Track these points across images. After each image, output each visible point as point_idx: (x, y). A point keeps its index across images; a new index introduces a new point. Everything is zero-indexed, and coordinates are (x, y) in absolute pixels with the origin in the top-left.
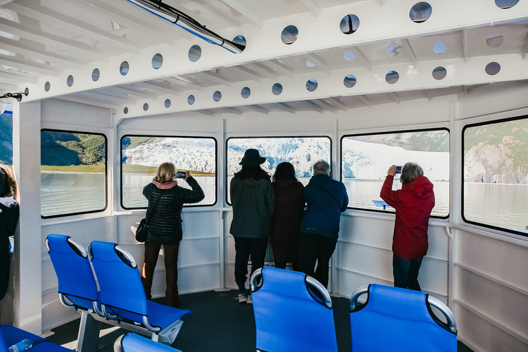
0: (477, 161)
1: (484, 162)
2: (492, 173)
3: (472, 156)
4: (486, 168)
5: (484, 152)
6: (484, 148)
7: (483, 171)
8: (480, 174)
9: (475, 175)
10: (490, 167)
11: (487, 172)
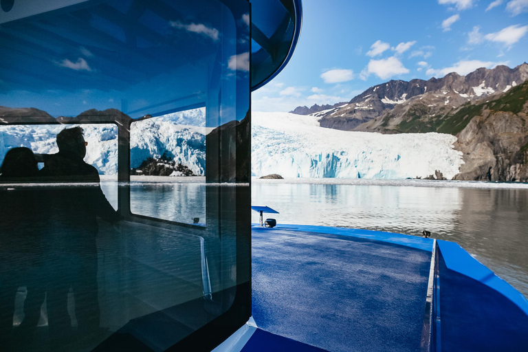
0: (480, 141)
1: (493, 142)
2: (507, 161)
3: (470, 133)
4: (495, 153)
5: (491, 124)
6: (493, 117)
7: (490, 157)
8: (486, 164)
9: (476, 166)
10: (504, 151)
11: (497, 161)
